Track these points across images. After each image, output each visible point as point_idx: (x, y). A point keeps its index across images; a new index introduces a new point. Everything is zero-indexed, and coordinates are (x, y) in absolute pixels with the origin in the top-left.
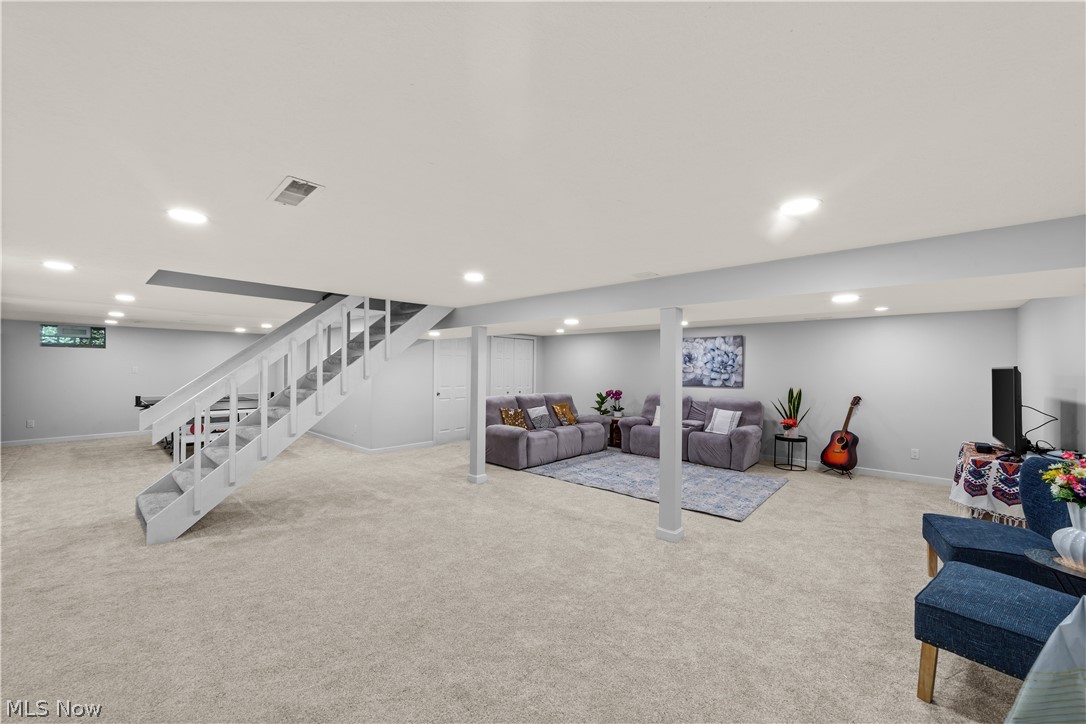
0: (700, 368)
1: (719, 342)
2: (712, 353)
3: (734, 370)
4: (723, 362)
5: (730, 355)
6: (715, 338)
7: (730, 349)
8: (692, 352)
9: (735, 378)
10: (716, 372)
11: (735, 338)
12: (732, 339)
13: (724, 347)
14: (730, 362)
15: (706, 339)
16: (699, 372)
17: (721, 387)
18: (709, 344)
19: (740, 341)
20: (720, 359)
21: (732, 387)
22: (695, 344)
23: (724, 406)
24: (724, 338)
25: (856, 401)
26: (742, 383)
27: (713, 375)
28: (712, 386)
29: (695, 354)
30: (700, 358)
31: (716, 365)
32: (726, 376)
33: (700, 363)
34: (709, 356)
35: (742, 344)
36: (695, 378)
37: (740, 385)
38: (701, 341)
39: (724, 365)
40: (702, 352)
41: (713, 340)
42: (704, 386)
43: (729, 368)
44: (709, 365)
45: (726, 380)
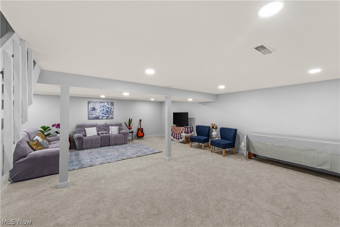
0: (98, 113)
1: (106, 104)
2: (103, 107)
3: (111, 113)
4: (107, 111)
5: (110, 108)
6: (104, 102)
7: (109, 106)
8: (95, 107)
9: (111, 116)
10: (105, 114)
11: (111, 103)
12: (110, 103)
13: (107, 106)
14: (109, 111)
15: (101, 102)
16: (98, 114)
17: (106, 119)
18: (102, 104)
19: (112, 104)
20: (106, 109)
21: (110, 119)
22: (96, 104)
23: (112, 125)
24: (107, 102)
25: (140, 120)
26: (113, 117)
27: (103, 115)
28: (103, 119)
29: (96, 108)
30: (98, 109)
31: (104, 112)
32: (108, 115)
33: (98, 111)
34: (102, 109)
35: (113, 105)
36: (96, 116)
37: (112, 118)
38: (99, 103)
39: (107, 112)
40: (99, 107)
41: (104, 103)
42: (100, 119)
43: (109, 113)
44: (102, 112)
45: (108, 117)
